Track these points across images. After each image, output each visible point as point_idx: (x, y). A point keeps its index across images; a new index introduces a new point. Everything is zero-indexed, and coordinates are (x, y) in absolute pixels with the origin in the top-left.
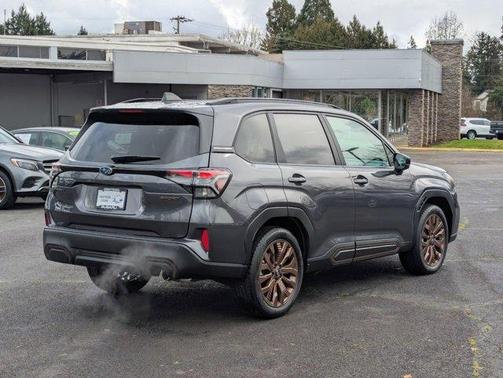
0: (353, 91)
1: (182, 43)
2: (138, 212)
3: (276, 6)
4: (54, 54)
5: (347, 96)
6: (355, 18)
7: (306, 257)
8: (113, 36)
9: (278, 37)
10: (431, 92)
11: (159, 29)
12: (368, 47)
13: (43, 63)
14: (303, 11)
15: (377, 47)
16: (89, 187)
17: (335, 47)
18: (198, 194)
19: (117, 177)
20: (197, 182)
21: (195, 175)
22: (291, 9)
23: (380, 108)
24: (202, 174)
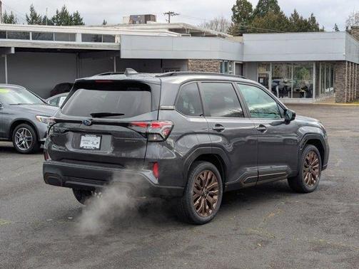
0: (294, 63)
1: (171, 30)
2: (109, 151)
3: (238, 3)
4: (79, 38)
5: (290, 66)
6: (295, 12)
7: (224, 181)
8: (122, 25)
9: (240, 25)
10: (352, 63)
11: (155, 20)
12: (305, 31)
13: (70, 45)
14: (258, 6)
15: (312, 31)
16: (76, 134)
17: (281, 31)
18: (150, 139)
19: (95, 127)
20: (150, 130)
21: (148, 125)
22: (249, 5)
23: (314, 75)
24: (153, 125)
